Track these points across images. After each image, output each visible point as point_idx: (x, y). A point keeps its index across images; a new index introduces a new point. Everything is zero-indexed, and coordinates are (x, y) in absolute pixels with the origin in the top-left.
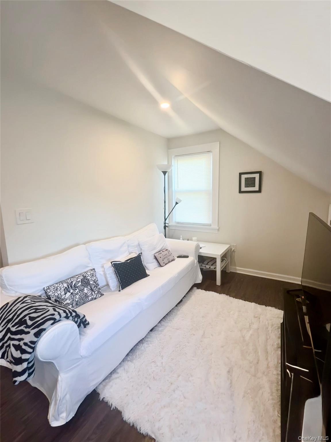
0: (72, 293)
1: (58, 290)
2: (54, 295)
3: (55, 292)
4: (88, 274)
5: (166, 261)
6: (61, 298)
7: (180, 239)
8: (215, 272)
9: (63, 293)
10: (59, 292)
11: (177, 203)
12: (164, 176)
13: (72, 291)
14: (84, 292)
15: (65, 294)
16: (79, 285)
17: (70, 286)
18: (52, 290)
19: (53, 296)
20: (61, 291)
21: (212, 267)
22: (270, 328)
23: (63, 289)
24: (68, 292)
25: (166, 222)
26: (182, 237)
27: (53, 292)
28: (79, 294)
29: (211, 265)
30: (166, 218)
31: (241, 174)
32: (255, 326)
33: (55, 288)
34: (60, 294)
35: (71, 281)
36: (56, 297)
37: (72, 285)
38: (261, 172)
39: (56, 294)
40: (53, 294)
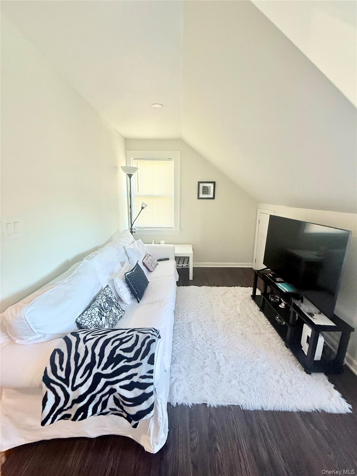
0: (106, 317)
1: (93, 317)
2: (92, 324)
3: (91, 320)
4: (107, 293)
5: (153, 266)
6: (99, 325)
7: (152, 244)
8: (188, 269)
9: (99, 319)
10: (95, 319)
11: (143, 208)
12: (129, 179)
13: (105, 314)
14: (114, 312)
15: (101, 319)
16: (107, 306)
17: (101, 310)
18: (87, 319)
19: (90, 326)
20: (97, 317)
21: (185, 265)
22: (247, 301)
23: (97, 315)
24: (103, 317)
25: (132, 228)
26: (154, 242)
27: (89, 321)
28: (111, 315)
29: (182, 263)
30: (132, 224)
31: (199, 183)
32: (238, 302)
33: (89, 316)
34: (97, 321)
35: (99, 304)
36: (94, 326)
37: (102, 308)
38: (215, 182)
39: (93, 323)
40: (90, 323)
